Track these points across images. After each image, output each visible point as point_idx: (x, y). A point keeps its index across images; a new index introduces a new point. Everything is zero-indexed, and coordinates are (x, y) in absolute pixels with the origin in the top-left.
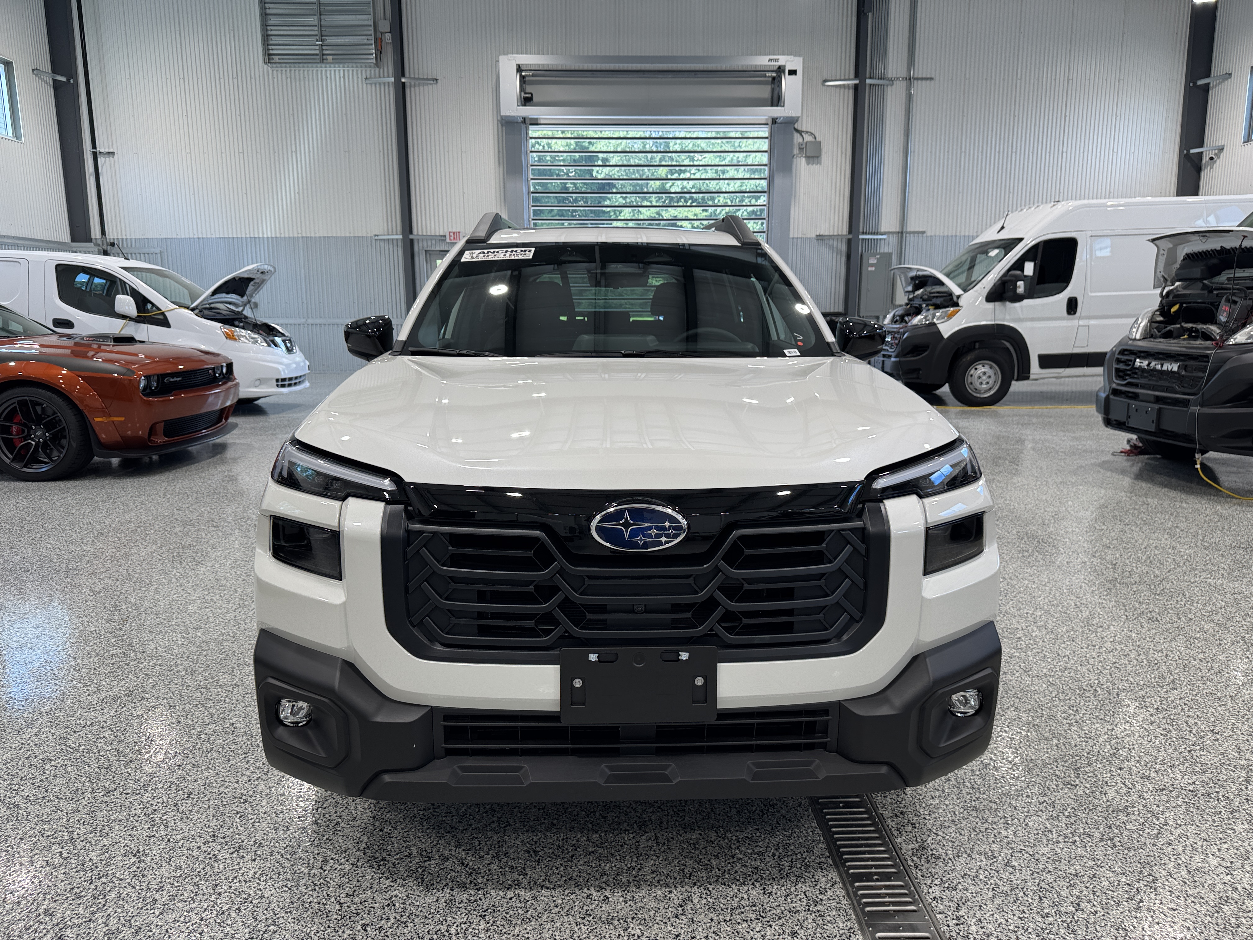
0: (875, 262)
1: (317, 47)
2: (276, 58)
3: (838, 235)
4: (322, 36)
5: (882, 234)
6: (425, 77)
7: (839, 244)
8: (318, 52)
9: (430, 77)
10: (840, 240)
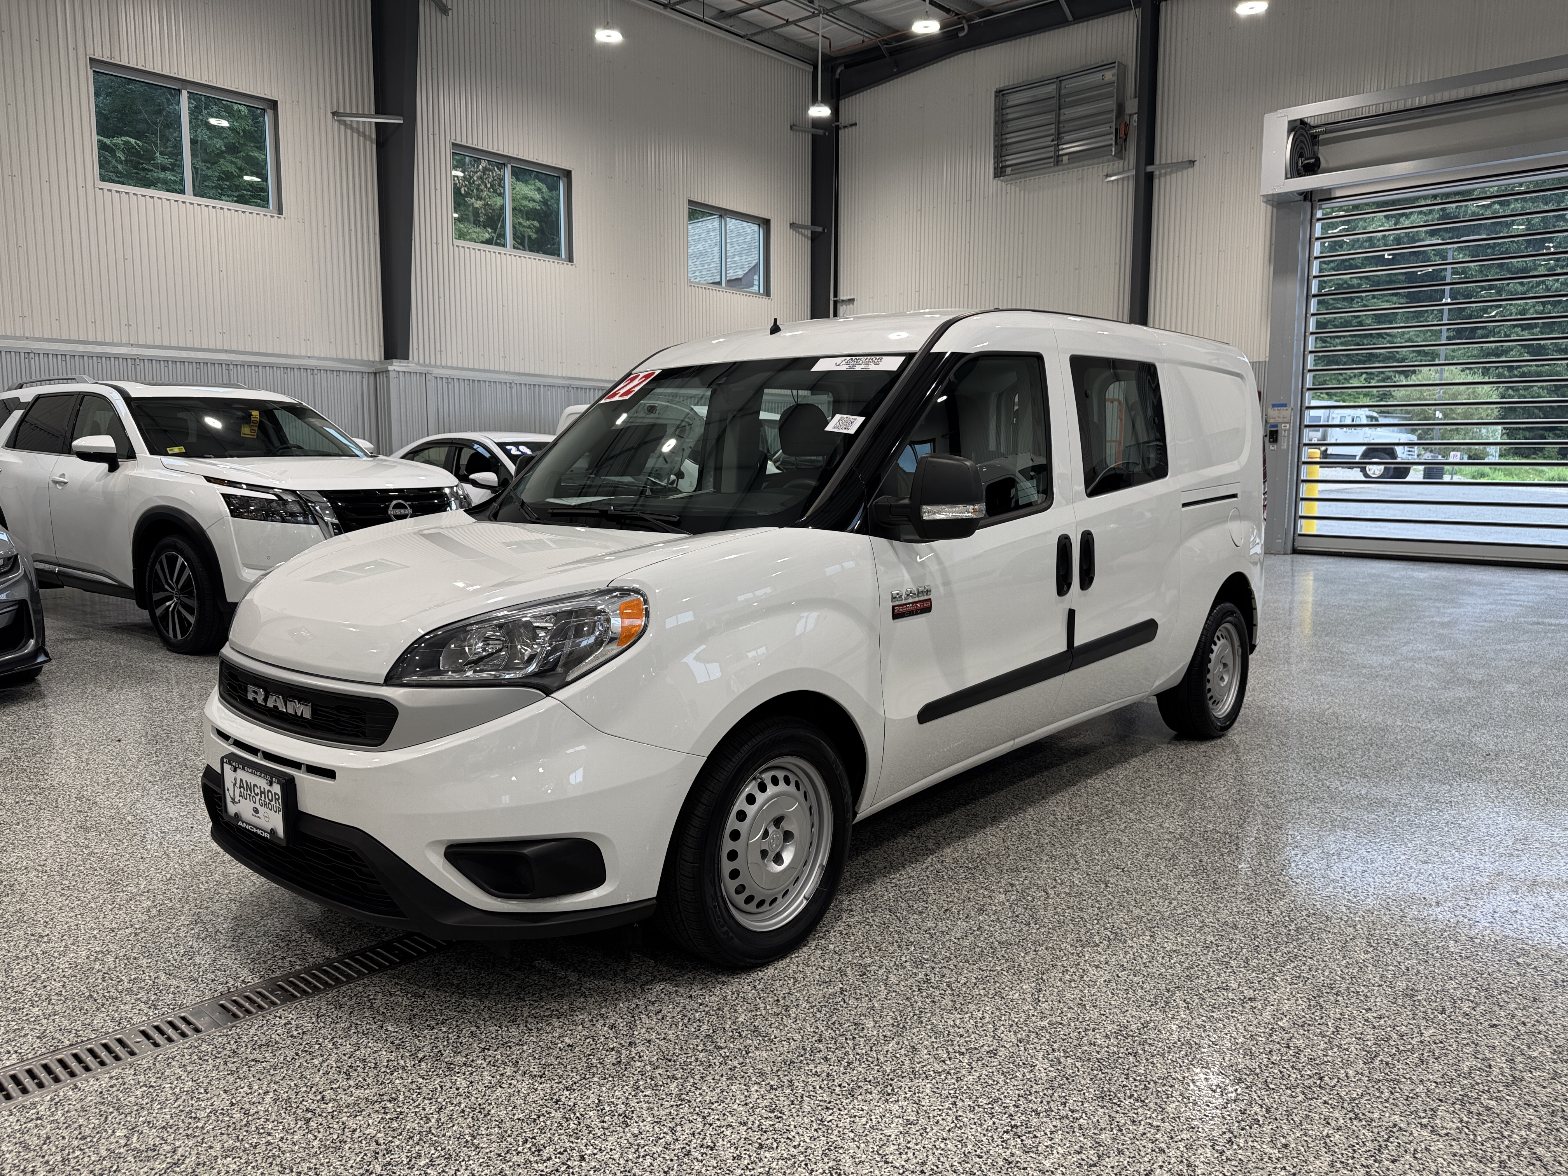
1: (1052, 149)
2: (1009, 170)
4: (1059, 134)
6: (1180, 160)
8: (1052, 154)
9: (1186, 159)
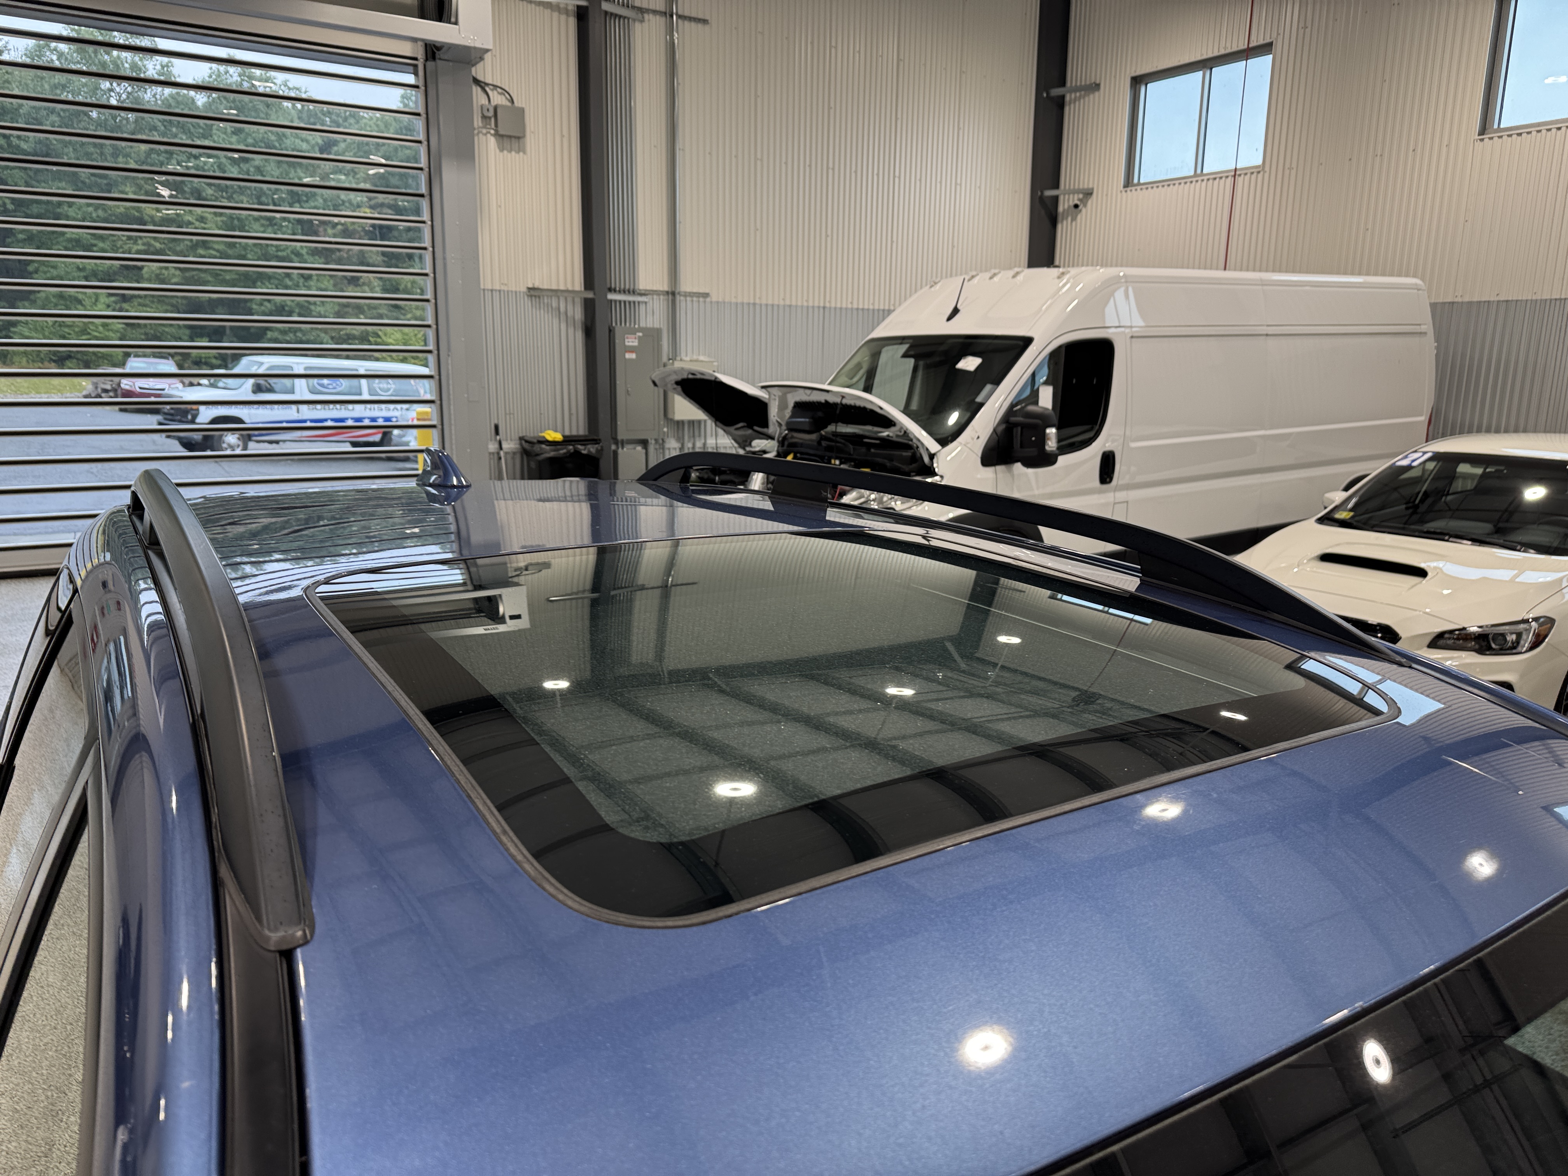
0: (636, 344)
3: (567, 291)
5: (641, 295)
7: (570, 308)
10: (569, 300)
